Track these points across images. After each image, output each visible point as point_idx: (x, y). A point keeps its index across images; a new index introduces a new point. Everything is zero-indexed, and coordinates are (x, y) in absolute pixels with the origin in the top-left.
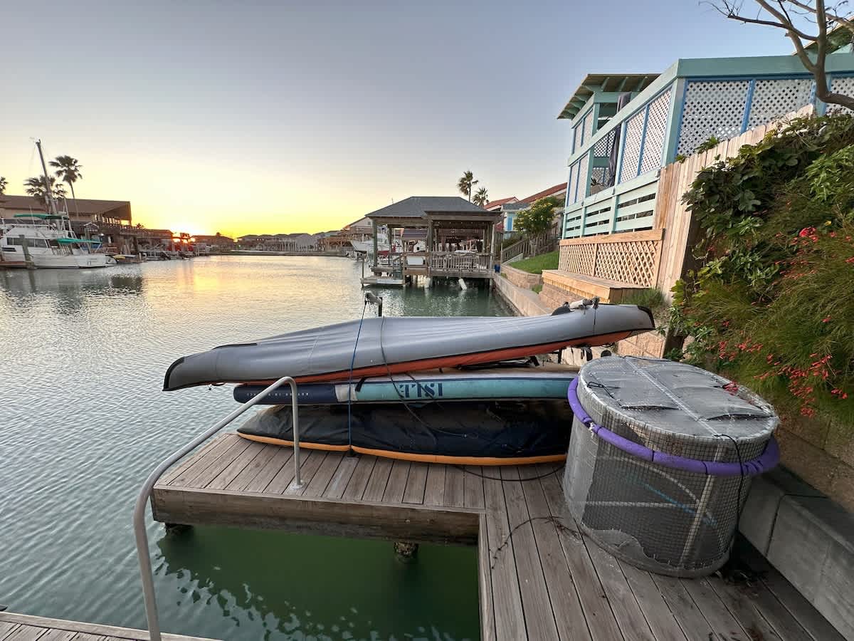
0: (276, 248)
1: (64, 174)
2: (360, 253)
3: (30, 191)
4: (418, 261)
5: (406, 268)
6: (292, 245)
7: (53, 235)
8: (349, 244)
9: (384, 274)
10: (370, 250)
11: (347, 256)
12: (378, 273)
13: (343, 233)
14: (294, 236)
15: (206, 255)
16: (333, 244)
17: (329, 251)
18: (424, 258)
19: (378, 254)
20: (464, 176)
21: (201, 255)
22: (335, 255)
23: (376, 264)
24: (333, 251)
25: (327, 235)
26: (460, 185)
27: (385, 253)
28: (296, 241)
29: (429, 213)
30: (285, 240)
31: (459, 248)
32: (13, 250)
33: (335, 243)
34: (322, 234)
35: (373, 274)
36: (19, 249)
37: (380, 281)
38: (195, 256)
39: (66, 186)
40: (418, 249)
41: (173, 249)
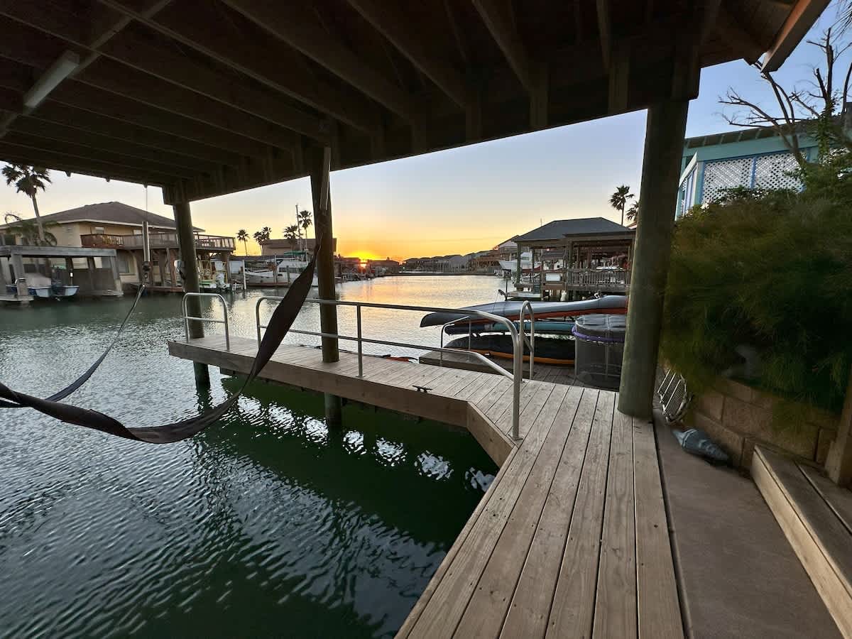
0: (432, 269)
1: (303, 222)
2: (507, 272)
3: (286, 236)
4: (556, 278)
5: (544, 284)
6: (446, 265)
7: (301, 265)
8: (497, 264)
9: (526, 290)
10: (514, 269)
11: (494, 275)
12: (520, 288)
13: (492, 253)
14: (448, 257)
15: (382, 276)
16: (483, 264)
17: (478, 270)
18: (562, 275)
19: (521, 272)
20: (617, 191)
21: (379, 276)
22: (484, 274)
23: (518, 281)
24: (483, 270)
25: (477, 256)
26: (612, 201)
27: (527, 271)
28: (450, 262)
29: (567, 236)
30: (440, 262)
31: (600, 264)
32: (281, 275)
33: (485, 263)
34: (473, 255)
35: (515, 289)
36: (285, 275)
37: (521, 295)
38: (375, 277)
39: (303, 231)
40: (558, 266)
41: (362, 272)
